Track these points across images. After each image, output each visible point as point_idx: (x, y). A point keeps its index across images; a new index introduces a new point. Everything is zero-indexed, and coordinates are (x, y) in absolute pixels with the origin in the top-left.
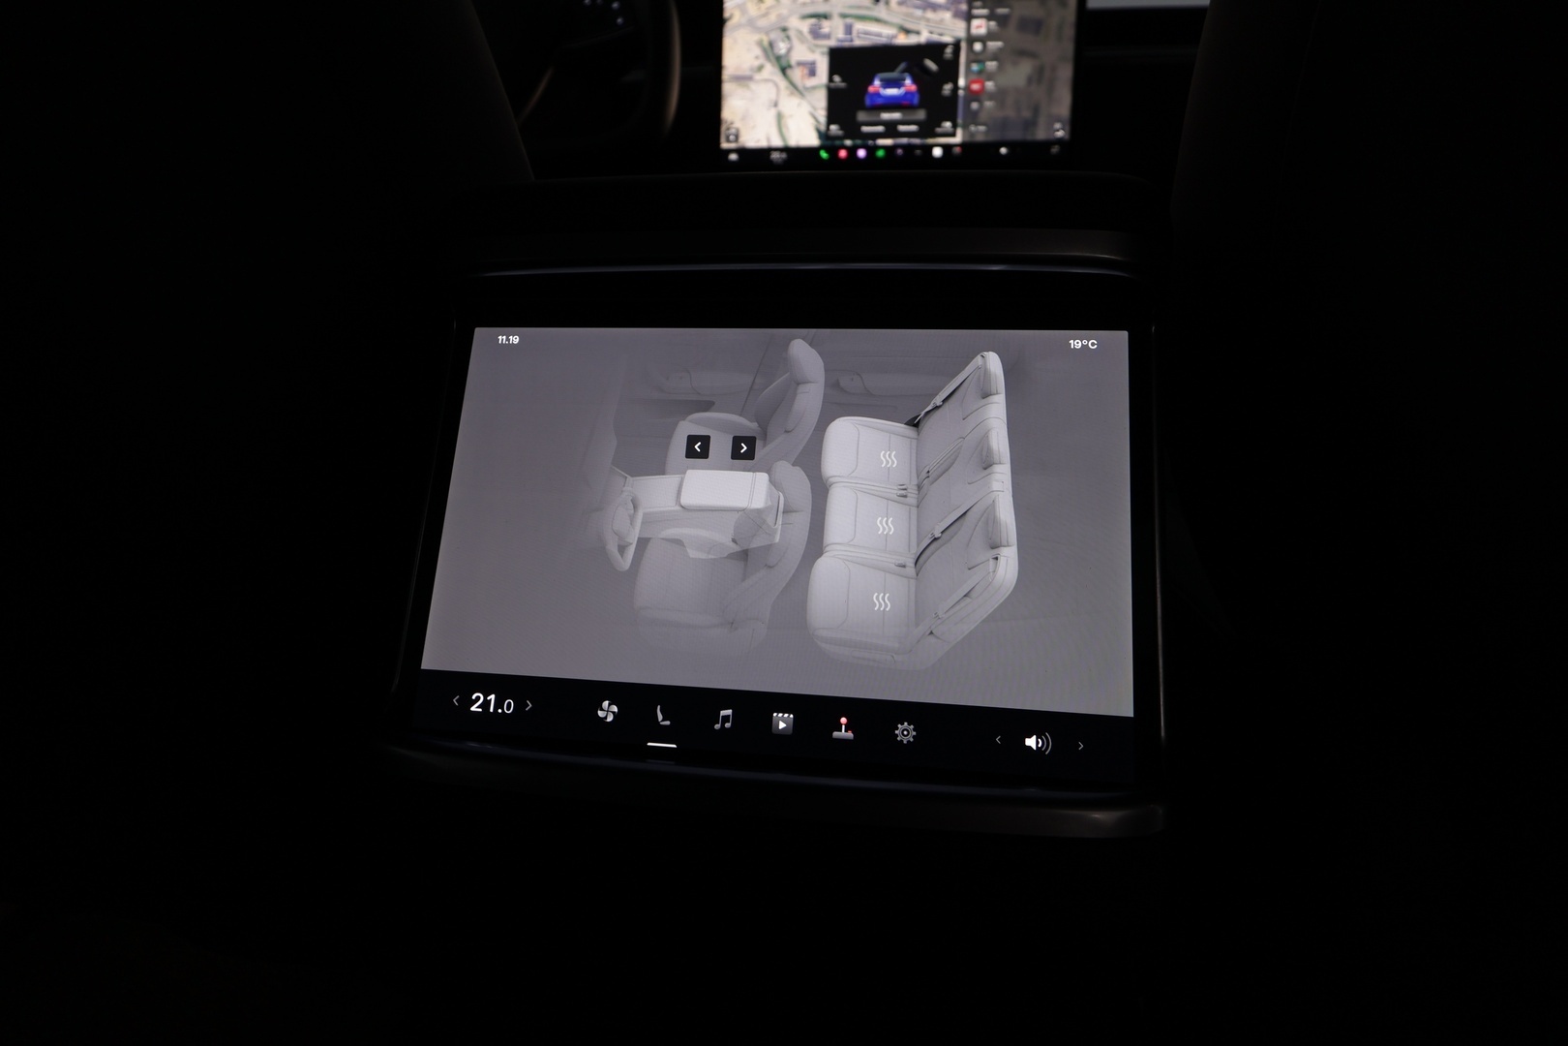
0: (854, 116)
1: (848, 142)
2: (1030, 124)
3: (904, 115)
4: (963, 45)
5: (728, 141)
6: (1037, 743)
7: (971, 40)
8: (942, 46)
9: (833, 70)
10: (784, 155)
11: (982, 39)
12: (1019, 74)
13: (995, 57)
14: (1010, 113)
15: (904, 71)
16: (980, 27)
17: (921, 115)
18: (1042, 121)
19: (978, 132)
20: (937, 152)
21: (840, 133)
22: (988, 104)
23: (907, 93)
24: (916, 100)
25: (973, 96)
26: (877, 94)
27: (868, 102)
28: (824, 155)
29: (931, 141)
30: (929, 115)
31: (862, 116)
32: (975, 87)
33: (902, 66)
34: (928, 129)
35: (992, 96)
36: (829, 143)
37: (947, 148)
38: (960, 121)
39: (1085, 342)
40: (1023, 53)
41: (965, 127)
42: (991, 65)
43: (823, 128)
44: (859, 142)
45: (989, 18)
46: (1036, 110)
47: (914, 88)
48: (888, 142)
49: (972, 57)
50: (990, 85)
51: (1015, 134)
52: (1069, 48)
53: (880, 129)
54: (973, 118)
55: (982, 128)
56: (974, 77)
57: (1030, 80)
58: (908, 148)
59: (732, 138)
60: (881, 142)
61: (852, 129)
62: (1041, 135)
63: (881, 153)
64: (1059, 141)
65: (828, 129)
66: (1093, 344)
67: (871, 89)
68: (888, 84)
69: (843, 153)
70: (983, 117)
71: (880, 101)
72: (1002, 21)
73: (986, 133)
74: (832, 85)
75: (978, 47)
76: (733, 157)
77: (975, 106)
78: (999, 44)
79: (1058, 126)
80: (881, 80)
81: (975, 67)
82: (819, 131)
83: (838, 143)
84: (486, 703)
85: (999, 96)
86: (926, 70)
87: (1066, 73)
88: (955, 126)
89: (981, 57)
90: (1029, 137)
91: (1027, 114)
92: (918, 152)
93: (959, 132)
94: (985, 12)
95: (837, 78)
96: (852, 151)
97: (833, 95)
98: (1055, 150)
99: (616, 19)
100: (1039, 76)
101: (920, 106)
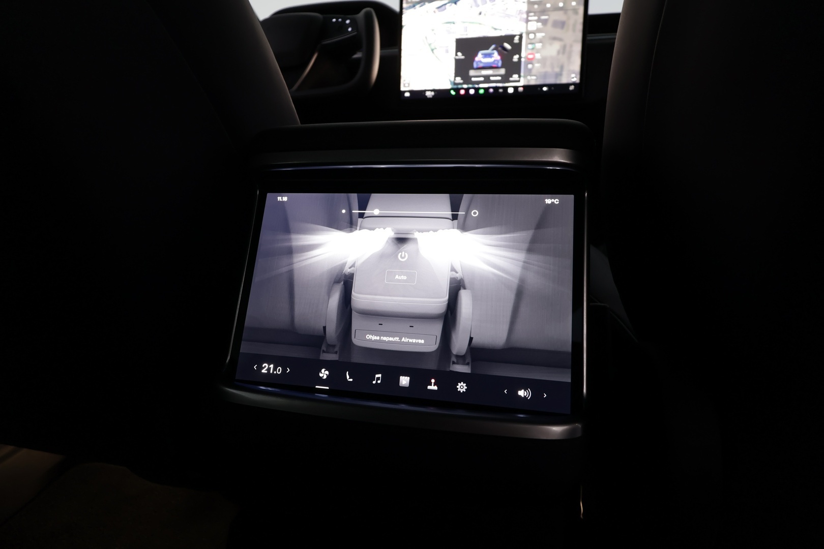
0: (468, 73)
1: (465, 86)
2: (559, 75)
3: (493, 72)
4: (524, 36)
5: (404, 86)
6: (524, 393)
7: (528, 33)
8: (513, 36)
9: (458, 49)
10: (433, 93)
11: (534, 33)
12: (553, 49)
13: (541, 41)
14: (548, 69)
15: (493, 49)
16: (534, 26)
17: (502, 71)
18: (565, 73)
19: (532, 79)
20: (511, 90)
21: (462, 81)
22: (537, 65)
23: (495, 61)
24: (500, 64)
25: (530, 61)
26: (480, 62)
27: (475, 65)
28: (453, 93)
29: (507, 85)
30: (506, 71)
31: (472, 73)
32: (530, 57)
33: (493, 46)
34: (505, 78)
35: (538, 61)
36: (455, 87)
37: (516, 88)
38: (522, 74)
39: (553, 200)
40: (555, 39)
41: (525, 77)
42: (539, 46)
43: (452, 79)
44: (470, 86)
45: (538, 21)
46: (562, 68)
47: (498, 58)
48: (486, 85)
49: (529, 41)
50: (538, 56)
51: (551, 81)
52: (579, 35)
53: (482, 79)
54: (529, 72)
55: (534, 78)
56: (530, 52)
57: (558, 52)
58: (496, 89)
59: (407, 85)
60: (481, 86)
61: (467, 79)
62: (564, 80)
63: (481, 91)
64: (574, 84)
65: (455, 79)
66: (557, 201)
67: (477, 59)
68: (486, 56)
69: (462, 92)
70: (534, 72)
71: (481, 65)
72: (545, 22)
73: (536, 80)
74: (457, 57)
75: (532, 36)
76: (407, 95)
77: (530, 66)
78: (543, 34)
79: (573, 75)
80: (482, 54)
81: (530, 46)
82: (451, 81)
83: (460, 86)
84: (269, 369)
85: (543, 61)
86: (505, 49)
87: (577, 48)
88: (520, 77)
89: (533, 41)
90: (558, 82)
91: (557, 70)
92: (501, 90)
93: (522, 79)
94: (536, 18)
95: (459, 54)
96: (467, 90)
97: (458, 62)
98: (572, 88)
99: (348, 28)
100: (563, 50)
101: (502, 67)
